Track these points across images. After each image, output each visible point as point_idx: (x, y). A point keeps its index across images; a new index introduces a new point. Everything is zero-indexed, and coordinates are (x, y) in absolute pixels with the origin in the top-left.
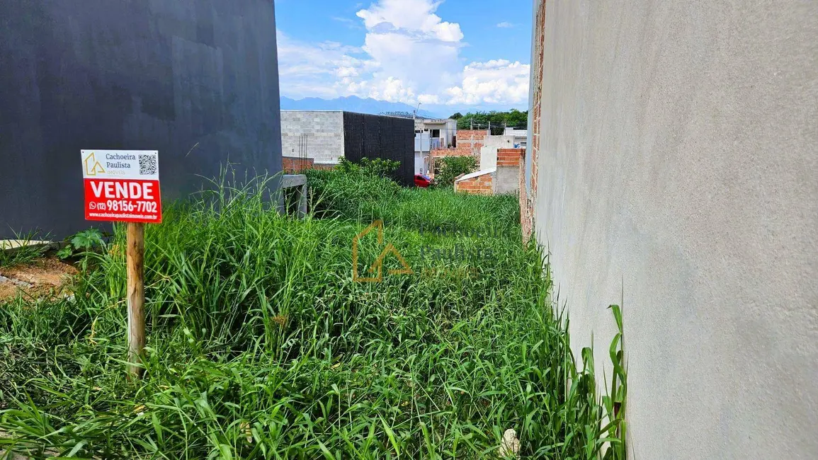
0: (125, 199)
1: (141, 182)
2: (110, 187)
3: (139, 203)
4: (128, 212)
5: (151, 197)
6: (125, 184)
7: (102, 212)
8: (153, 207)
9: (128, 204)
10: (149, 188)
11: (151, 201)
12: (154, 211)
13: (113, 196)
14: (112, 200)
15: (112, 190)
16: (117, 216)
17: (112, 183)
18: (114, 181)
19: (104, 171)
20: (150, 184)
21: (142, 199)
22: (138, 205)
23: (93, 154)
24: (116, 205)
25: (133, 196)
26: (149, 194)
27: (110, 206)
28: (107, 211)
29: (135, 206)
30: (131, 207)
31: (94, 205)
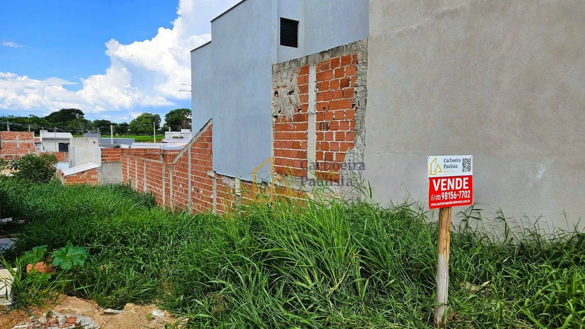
0: (453, 191)
1: (462, 177)
2: (444, 182)
3: (460, 192)
4: (453, 200)
5: (467, 188)
6: (453, 179)
7: (439, 201)
8: (468, 194)
9: (453, 194)
10: (466, 181)
11: (467, 190)
12: (469, 197)
13: (445, 189)
14: (444, 191)
15: (445, 184)
16: (447, 203)
17: (445, 180)
18: (447, 178)
19: (441, 171)
20: (467, 179)
21: (462, 189)
22: (459, 194)
23: (436, 159)
24: (446, 196)
25: (457, 188)
26: (466, 185)
27: (443, 197)
28: (441, 201)
29: (458, 195)
30: (455, 196)
31: (434, 197)
